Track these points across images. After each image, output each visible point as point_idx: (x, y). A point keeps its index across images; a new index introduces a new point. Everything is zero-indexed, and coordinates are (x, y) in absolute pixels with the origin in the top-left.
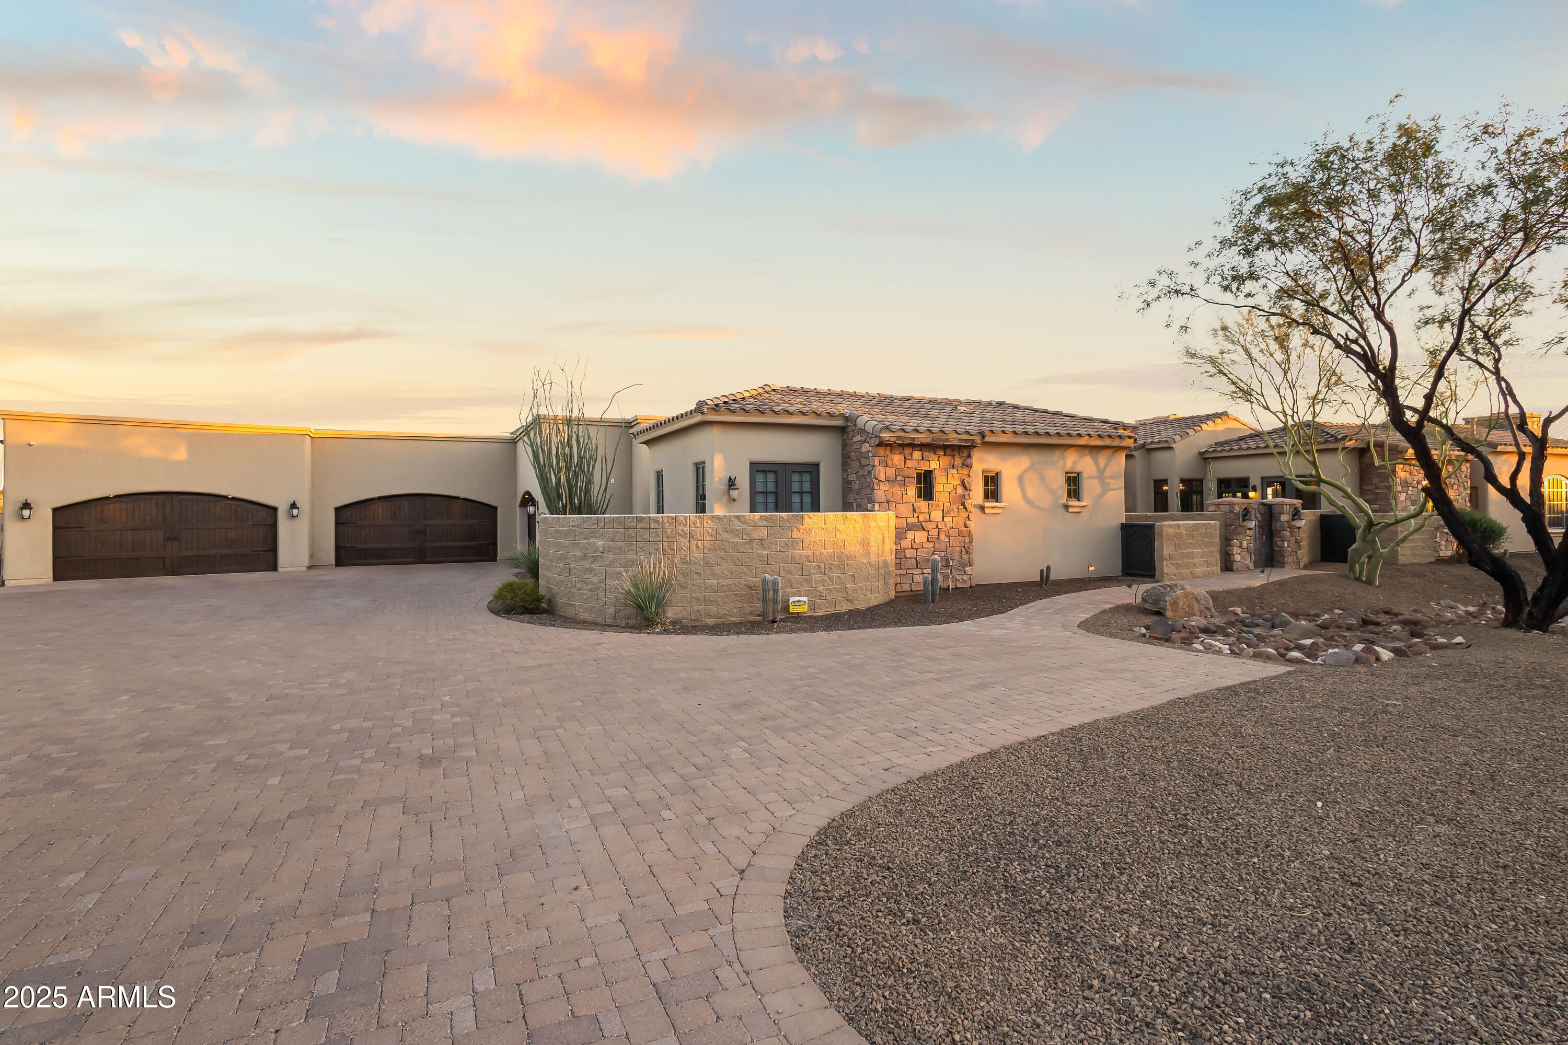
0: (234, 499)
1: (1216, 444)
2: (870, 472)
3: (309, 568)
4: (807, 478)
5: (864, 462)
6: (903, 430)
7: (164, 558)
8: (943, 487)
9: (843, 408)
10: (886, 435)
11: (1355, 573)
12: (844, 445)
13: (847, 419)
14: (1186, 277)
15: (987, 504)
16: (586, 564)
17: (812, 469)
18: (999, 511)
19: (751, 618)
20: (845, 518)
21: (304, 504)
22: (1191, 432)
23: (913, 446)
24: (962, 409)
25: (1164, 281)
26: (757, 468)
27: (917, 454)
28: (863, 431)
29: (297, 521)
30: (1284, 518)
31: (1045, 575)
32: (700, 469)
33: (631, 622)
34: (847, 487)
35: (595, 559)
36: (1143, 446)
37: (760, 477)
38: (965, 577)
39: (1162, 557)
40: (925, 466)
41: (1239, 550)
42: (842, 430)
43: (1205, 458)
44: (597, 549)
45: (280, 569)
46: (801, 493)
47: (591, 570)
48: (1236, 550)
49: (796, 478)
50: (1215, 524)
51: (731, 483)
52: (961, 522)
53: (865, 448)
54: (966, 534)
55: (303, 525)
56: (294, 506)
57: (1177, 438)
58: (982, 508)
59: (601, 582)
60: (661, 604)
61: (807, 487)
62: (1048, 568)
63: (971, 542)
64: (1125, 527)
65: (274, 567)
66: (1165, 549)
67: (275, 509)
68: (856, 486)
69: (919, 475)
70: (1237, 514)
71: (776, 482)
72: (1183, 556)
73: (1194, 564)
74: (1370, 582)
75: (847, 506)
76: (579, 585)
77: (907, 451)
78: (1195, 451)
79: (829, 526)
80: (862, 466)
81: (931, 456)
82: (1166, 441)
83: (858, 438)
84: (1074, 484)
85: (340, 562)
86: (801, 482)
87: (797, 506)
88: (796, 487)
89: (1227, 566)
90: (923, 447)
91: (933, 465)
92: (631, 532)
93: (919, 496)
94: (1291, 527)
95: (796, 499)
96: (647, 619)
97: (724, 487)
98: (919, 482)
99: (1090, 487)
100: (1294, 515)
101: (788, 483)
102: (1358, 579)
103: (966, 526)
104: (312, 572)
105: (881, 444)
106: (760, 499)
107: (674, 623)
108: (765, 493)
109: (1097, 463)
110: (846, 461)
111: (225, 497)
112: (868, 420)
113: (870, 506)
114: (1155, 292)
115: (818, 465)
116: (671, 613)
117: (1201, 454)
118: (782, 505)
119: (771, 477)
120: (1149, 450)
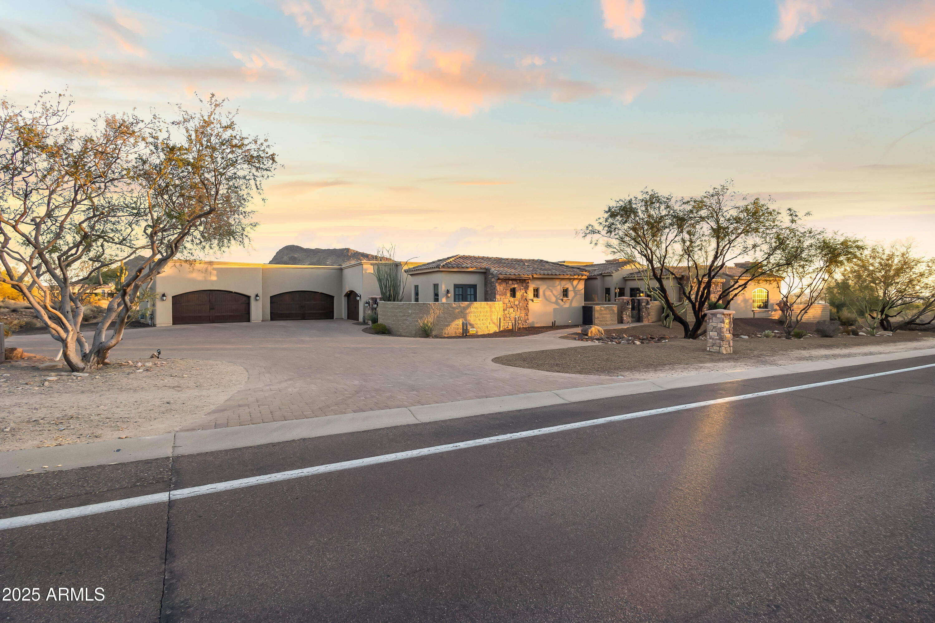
0: (235, 293)
1: (630, 274)
2: (494, 288)
3: (263, 321)
4: (472, 290)
5: (493, 285)
6: (506, 274)
7: (210, 316)
8: (519, 294)
9: (485, 265)
10: (501, 277)
11: (664, 324)
12: (485, 278)
13: (487, 269)
14: (597, 227)
15: (534, 299)
16: (404, 318)
17: (474, 287)
18: (539, 301)
19: (459, 335)
20: (487, 304)
21: (260, 294)
22: (619, 269)
23: (509, 279)
24: (526, 264)
25: (590, 228)
26: (456, 286)
27: (510, 282)
28: (492, 274)
29: (258, 302)
30: (644, 304)
31: (554, 324)
32: (436, 286)
33: (421, 336)
34: (486, 293)
35: (408, 316)
36: (601, 274)
37: (457, 289)
38: (526, 324)
39: (595, 317)
40: (513, 286)
41: (625, 316)
42: (485, 273)
43: (625, 279)
44: (409, 313)
45: (252, 322)
46: (471, 295)
47: (406, 320)
48: (624, 316)
49: (469, 290)
50: (615, 308)
51: (448, 292)
52: (525, 305)
53: (493, 280)
54: (527, 309)
55: (260, 303)
56: (257, 296)
57: (614, 271)
58: (533, 301)
59: (410, 323)
60: (431, 330)
61: (472, 293)
62: (555, 321)
63: (528, 312)
64: (584, 307)
65: (248, 320)
66: (596, 315)
67: (249, 297)
68: (490, 292)
69: (511, 289)
70: (625, 303)
71: (462, 291)
72: (603, 317)
73: (607, 321)
74: (669, 327)
75: (486, 300)
76: (402, 325)
77: (507, 281)
78: (622, 277)
79: (482, 306)
80: (492, 286)
81: (514, 282)
82: (610, 273)
83: (490, 276)
84: (565, 293)
85: (272, 319)
86: (471, 291)
87: (469, 299)
88: (469, 293)
89: (621, 321)
90: (512, 280)
91: (516, 286)
92: (421, 308)
93: (511, 296)
94: (646, 308)
95: (469, 297)
96: (427, 334)
97: (445, 293)
98: (511, 291)
99: (571, 294)
100: (647, 303)
101: (467, 291)
102: (665, 326)
103: (527, 306)
104: (264, 323)
105: (499, 279)
106: (457, 297)
107: (435, 336)
108: (459, 295)
109: (572, 285)
110: (486, 284)
111: (231, 292)
112: (494, 270)
113: (494, 299)
114: (588, 232)
115: (476, 285)
116: (434, 333)
117: (624, 278)
118: (464, 299)
119: (461, 289)
120: (604, 276)
